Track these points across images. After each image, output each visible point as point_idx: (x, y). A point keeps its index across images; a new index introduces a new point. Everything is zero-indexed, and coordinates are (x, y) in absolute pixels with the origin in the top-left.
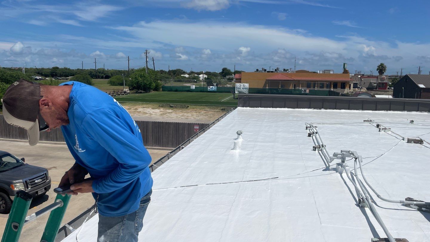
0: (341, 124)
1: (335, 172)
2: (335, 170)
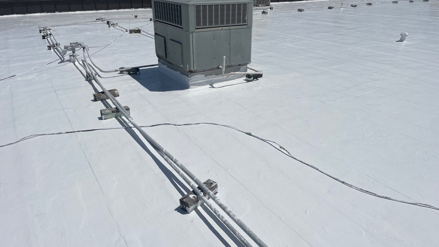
0: (75, 24)
2: (69, 61)
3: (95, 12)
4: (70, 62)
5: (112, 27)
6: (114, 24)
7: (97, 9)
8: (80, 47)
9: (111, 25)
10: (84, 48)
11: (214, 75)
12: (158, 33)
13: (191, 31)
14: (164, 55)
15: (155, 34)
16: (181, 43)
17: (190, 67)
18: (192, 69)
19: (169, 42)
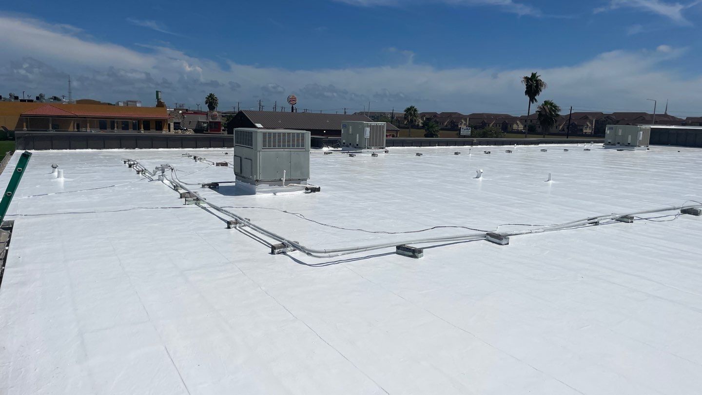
2: (159, 180)
3: (180, 149)
5: (198, 162)
6: (201, 159)
7: (183, 147)
8: (169, 168)
9: (198, 159)
10: (172, 170)
11: (276, 186)
12: (237, 155)
13: (259, 149)
14: (239, 171)
15: (235, 156)
16: (251, 160)
17: (256, 177)
18: (258, 178)
19: (244, 161)
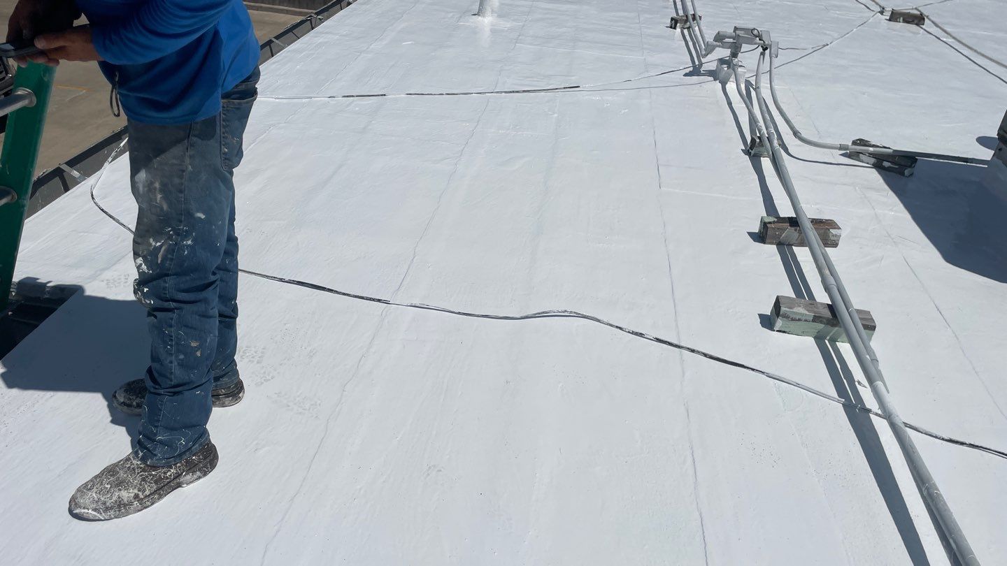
1: (712, 78)
4: (715, 80)
8: (756, 44)
10: (765, 49)
